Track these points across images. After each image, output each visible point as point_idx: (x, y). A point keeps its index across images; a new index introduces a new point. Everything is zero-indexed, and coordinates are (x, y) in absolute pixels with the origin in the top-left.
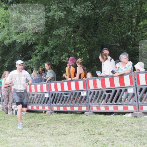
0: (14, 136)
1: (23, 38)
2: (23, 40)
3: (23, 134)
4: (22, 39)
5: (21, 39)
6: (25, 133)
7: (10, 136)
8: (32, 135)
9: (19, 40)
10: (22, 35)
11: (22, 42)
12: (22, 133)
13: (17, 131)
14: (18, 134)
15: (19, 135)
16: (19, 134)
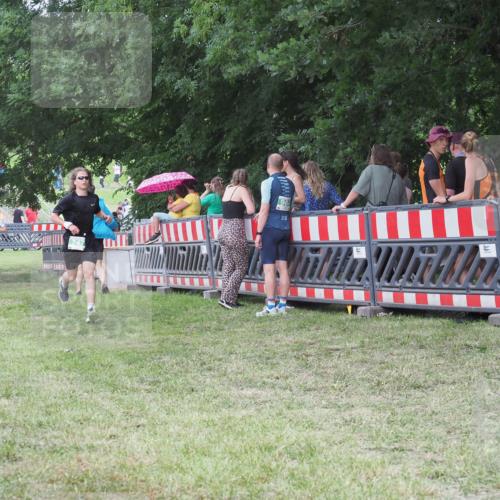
0: (251, 383)
1: (288, 58)
2: (287, 65)
3: (278, 378)
4: (285, 62)
5: (280, 63)
6: (287, 378)
7: (238, 384)
8: (310, 383)
9: (277, 67)
10: (286, 50)
11: (283, 73)
12: (276, 375)
13: (261, 369)
14: (262, 377)
15: (264, 383)
16: (266, 380)
